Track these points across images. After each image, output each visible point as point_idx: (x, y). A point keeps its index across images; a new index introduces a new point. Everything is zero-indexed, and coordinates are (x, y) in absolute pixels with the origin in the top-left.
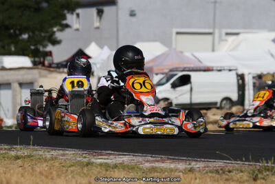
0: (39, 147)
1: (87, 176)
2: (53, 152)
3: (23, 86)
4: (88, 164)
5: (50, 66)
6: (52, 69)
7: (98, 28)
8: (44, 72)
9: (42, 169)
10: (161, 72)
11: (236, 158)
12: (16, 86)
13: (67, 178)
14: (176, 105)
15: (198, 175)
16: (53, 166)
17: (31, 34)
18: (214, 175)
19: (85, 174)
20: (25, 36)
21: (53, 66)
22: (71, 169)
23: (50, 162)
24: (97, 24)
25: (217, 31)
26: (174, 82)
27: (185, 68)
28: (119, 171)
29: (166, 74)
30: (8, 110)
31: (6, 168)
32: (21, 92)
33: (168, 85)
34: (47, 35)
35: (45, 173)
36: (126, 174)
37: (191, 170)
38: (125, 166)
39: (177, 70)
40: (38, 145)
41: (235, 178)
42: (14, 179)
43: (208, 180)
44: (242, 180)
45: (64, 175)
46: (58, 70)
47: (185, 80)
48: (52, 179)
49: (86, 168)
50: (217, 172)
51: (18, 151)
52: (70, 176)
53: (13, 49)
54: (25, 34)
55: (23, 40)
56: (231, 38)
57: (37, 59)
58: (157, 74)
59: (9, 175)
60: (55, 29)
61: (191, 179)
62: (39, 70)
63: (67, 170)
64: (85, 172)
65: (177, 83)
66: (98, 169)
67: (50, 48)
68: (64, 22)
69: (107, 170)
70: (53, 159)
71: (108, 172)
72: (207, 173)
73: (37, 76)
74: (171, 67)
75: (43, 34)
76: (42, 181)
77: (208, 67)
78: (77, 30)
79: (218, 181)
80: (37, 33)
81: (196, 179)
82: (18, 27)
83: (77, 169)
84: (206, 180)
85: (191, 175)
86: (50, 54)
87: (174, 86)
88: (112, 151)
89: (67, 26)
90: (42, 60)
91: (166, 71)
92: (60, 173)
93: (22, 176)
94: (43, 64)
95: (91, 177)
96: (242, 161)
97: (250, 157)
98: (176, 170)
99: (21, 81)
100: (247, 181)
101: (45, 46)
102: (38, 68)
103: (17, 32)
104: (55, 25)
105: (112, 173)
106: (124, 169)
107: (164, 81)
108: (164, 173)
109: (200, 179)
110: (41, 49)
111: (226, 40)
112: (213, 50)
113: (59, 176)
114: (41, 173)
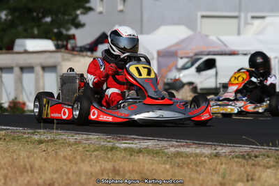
0: (63, 131)
1: (111, 161)
2: (76, 137)
3: (46, 69)
4: (112, 149)
5: (73, 49)
6: (75, 53)
7: (121, 11)
8: (67, 56)
9: (65, 153)
10: (186, 55)
11: (262, 143)
12: (38, 69)
13: (91, 162)
14: (201, 89)
15: (224, 160)
16: (77, 150)
17: (54, 17)
18: (240, 160)
19: (109, 158)
20: (48, 19)
21: (77, 49)
22: (96, 153)
23: (73, 146)
24: (121, 7)
25: (242, 15)
26: (199, 66)
27: (210, 52)
28: (144, 156)
29: (191, 57)
30: (31, 94)
31: (30, 152)
32: (43, 76)
33: (193, 69)
34: (70, 18)
35: (68, 158)
36: (151, 159)
37: (217, 155)
38: (149, 150)
39: (202, 53)
40: (61, 130)
41: (261, 163)
42: (37, 164)
43: (235, 165)
44: (269, 165)
45: (88, 160)
46: (81, 53)
47: (210, 64)
48: (76, 164)
49: (110, 153)
50: (243, 157)
51: (42, 135)
52: (94, 161)
53: (36, 32)
54: (48, 17)
55: (46, 23)
56: (257, 22)
57: (60, 43)
58: (181, 58)
59: (32, 159)
60: (78, 12)
61: (217, 164)
62: (62, 54)
63: (91, 155)
64: (109, 156)
65: (203, 67)
66: (122, 154)
67: (73, 31)
68: (88, 5)
69: (131, 155)
70: (77, 143)
71: (132, 157)
72: (233, 158)
73: (60, 59)
74: (196, 51)
75: (66, 18)
76: (66, 165)
77: (234, 51)
78: (101, 13)
79: (244, 166)
80: (60, 16)
81: (222, 164)
82: (42, 10)
83: (102, 153)
84: (232, 166)
85: (216, 160)
86: (73, 37)
87: (199, 70)
88: (137, 135)
89: (90, 9)
90: (65, 43)
91: (191, 55)
92: (84, 157)
93: (46, 160)
94: (66, 47)
95: (115, 161)
96: (269, 146)
97: (277, 142)
98: (202, 155)
99: (44, 65)
100: (274, 166)
101: (68, 29)
102: (61, 52)
103: (40, 15)
104: (78, 8)
105: (137, 158)
106: (148, 154)
107: (189, 64)
108: (189, 158)
109: (226, 164)
110: (64, 32)
111: (252, 24)
112: (239, 34)
113: (83, 160)
114: (65, 157)
